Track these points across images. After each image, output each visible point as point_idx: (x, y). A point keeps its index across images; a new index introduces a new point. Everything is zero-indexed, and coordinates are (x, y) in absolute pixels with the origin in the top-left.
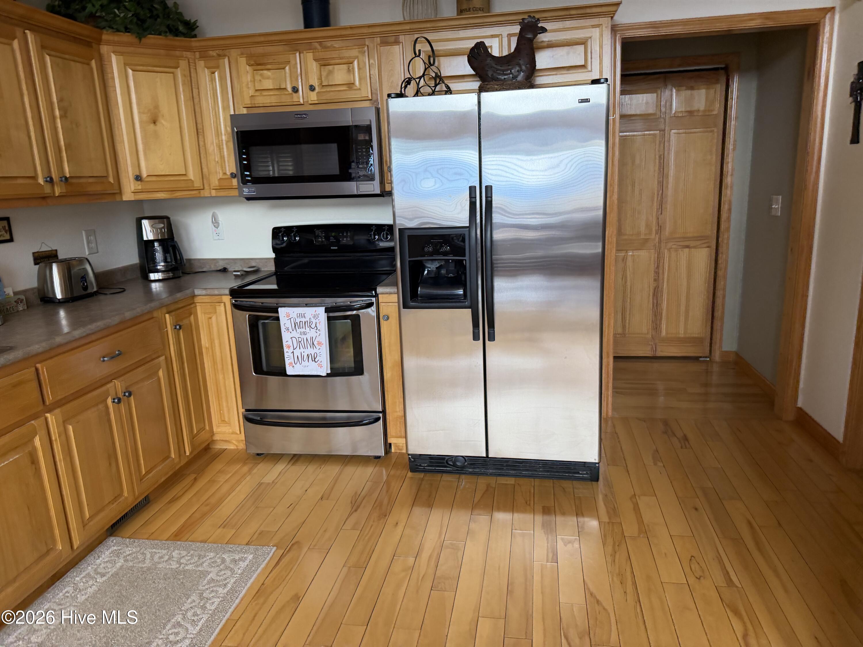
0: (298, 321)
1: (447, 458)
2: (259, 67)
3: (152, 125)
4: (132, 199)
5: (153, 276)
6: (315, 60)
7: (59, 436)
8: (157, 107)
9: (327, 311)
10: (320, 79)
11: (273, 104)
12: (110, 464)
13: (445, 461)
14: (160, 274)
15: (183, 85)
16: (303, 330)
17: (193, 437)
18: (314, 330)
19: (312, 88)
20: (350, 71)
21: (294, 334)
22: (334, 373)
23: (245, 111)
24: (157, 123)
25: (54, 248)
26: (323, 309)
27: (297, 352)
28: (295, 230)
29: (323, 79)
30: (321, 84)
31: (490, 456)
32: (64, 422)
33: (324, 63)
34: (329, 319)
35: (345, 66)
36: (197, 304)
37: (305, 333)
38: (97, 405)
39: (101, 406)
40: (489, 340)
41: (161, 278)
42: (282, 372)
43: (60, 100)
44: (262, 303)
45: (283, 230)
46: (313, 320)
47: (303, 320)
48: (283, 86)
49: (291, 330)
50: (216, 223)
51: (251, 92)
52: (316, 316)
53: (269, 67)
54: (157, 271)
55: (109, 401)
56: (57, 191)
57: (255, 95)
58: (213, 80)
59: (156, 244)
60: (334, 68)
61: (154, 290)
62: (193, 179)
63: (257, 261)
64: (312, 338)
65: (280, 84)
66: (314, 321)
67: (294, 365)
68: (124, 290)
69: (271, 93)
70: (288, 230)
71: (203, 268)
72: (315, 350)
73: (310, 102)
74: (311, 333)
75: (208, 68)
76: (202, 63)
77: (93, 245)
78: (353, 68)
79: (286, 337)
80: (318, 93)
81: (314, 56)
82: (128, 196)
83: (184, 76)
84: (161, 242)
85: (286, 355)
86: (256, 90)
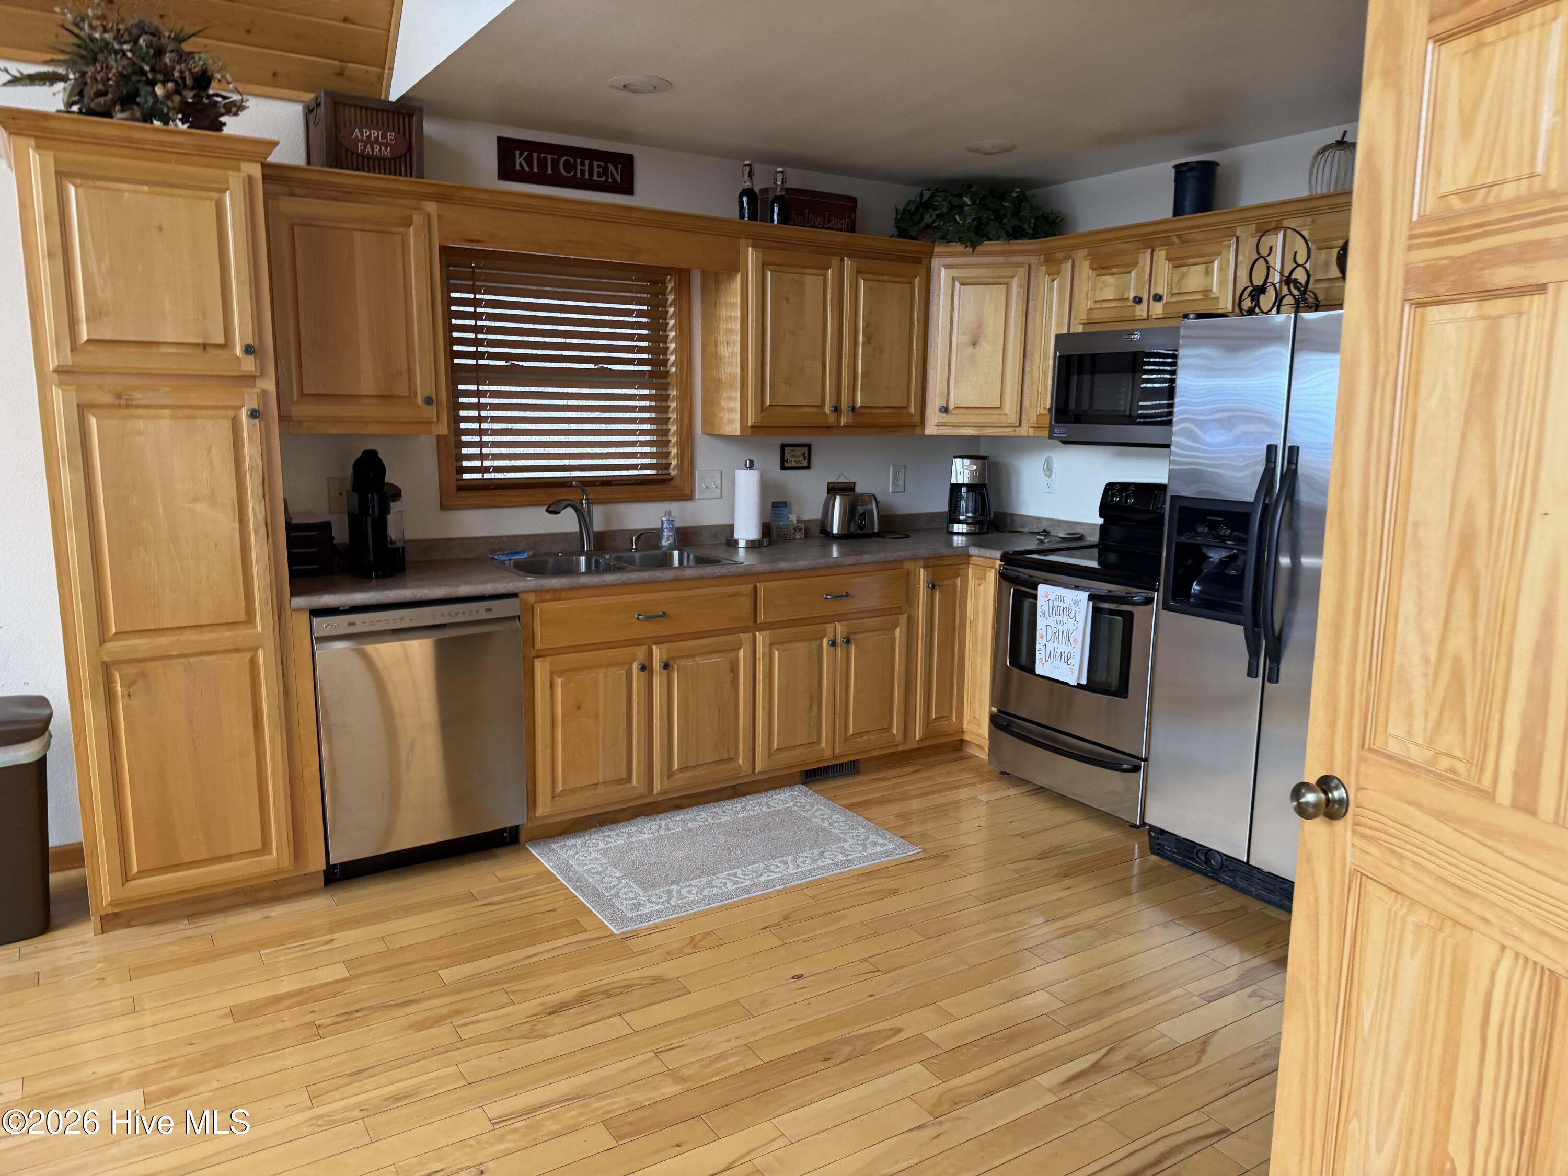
0: (1056, 604)
1: (1199, 848)
2: (1104, 271)
3: (970, 348)
4: (935, 433)
5: (957, 528)
6: (1169, 259)
7: (763, 657)
8: (980, 326)
9: (1091, 598)
10: (1170, 285)
11: (1112, 320)
12: (811, 706)
13: (1195, 852)
14: (965, 526)
15: (1018, 296)
16: (1060, 618)
17: (927, 722)
18: (1072, 621)
19: (1158, 298)
20: (1208, 273)
21: (1050, 621)
22: (1092, 686)
23: (1080, 329)
24: (978, 347)
25: (852, 481)
26: (1084, 595)
27: (1050, 647)
28: (1132, 488)
29: (1174, 284)
30: (1171, 291)
31: (1251, 863)
32: (771, 645)
33: (1178, 262)
34: (1096, 611)
35: (1202, 267)
36: (970, 566)
37: (1061, 623)
38: (810, 640)
39: (815, 644)
40: (1269, 681)
41: (965, 531)
42: (1032, 670)
43: (866, 326)
44: (1030, 576)
45: (1118, 486)
46: (1072, 606)
47: (1062, 605)
48: (1126, 296)
49: (1047, 616)
50: (1048, 471)
51: (1090, 304)
52: (1076, 603)
53: (1115, 270)
54: (960, 522)
55: (825, 641)
56: (843, 421)
57: (1095, 307)
58: (1051, 289)
59: (964, 490)
60: (1189, 269)
61: (955, 544)
62: (1008, 414)
63: (1084, 527)
64: (1068, 631)
65: (1123, 294)
66: (1074, 609)
67: (1044, 662)
68: (908, 537)
69: (1112, 305)
70: (1122, 488)
71: (1024, 528)
72: (1070, 649)
73: (1154, 317)
74: (1069, 625)
75: (1049, 275)
76: (1044, 268)
77: (901, 483)
78: (1213, 269)
79: (1041, 623)
80: (1167, 303)
81: (1167, 254)
82: (931, 429)
83: (1020, 286)
84: (970, 487)
85: (1038, 646)
86: (1096, 301)
